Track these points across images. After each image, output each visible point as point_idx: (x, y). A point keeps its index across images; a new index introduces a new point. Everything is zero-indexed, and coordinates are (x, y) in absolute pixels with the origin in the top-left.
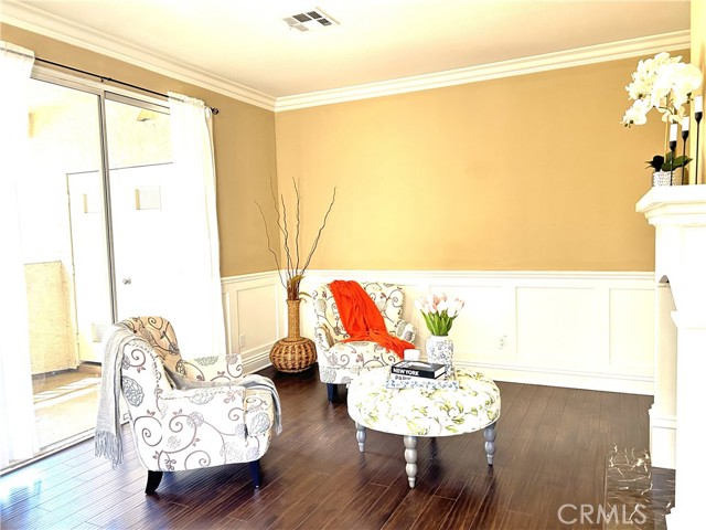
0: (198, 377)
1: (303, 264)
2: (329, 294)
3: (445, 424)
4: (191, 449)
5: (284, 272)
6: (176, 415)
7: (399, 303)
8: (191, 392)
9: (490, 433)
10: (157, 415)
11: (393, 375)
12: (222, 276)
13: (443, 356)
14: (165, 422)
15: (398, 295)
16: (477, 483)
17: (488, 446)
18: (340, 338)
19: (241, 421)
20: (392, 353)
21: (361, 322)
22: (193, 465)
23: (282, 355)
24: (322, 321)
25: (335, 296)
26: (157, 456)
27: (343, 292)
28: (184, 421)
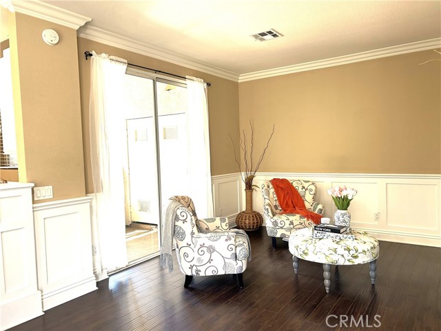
0: (206, 229)
1: (254, 169)
2: (271, 186)
3: (347, 258)
4: (208, 265)
5: (243, 173)
6: (202, 246)
7: (312, 193)
8: (209, 235)
9: (373, 266)
10: (192, 246)
11: (316, 232)
12: (211, 175)
13: (344, 221)
14: (196, 250)
15: (313, 187)
16: (365, 293)
17: (372, 274)
18: (278, 211)
19: (234, 251)
20: (310, 221)
21: (290, 203)
22: (209, 273)
23: (243, 220)
24: (267, 201)
25: (274, 187)
26: (191, 267)
27: (279, 185)
28: (205, 250)
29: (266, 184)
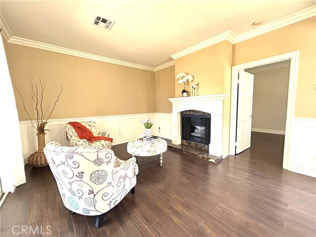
4: (123, 191)
7: (96, 127)
10: (112, 183)
15: (95, 124)
26: (110, 203)
27: (77, 126)
28: (121, 180)
29: (69, 126)
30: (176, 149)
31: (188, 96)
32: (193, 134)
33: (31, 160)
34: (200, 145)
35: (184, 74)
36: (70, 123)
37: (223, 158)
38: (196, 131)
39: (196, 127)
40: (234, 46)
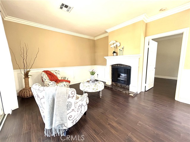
4: (80, 114)
7: (59, 74)
8: (80, 99)
10: (75, 109)
25: (46, 74)
26: (73, 122)
27: (48, 73)
28: (80, 107)
29: (44, 73)
30: (109, 87)
31: (117, 55)
32: (119, 78)
33: (21, 94)
34: (123, 85)
35: (115, 42)
36: (44, 71)
37: (138, 93)
38: (121, 77)
39: (121, 74)
40: (146, 24)
